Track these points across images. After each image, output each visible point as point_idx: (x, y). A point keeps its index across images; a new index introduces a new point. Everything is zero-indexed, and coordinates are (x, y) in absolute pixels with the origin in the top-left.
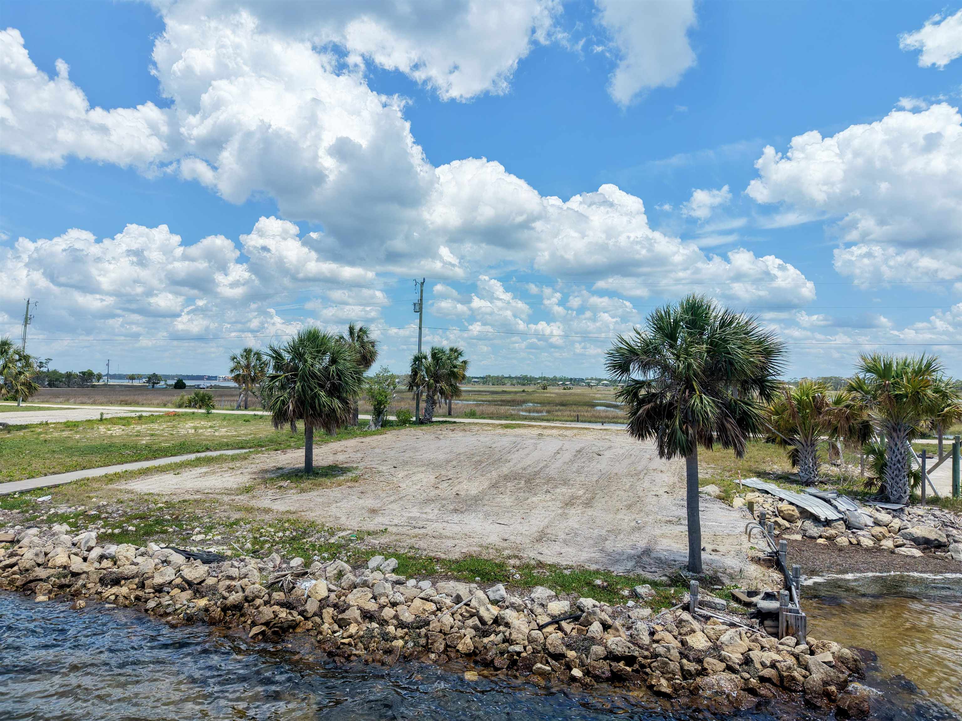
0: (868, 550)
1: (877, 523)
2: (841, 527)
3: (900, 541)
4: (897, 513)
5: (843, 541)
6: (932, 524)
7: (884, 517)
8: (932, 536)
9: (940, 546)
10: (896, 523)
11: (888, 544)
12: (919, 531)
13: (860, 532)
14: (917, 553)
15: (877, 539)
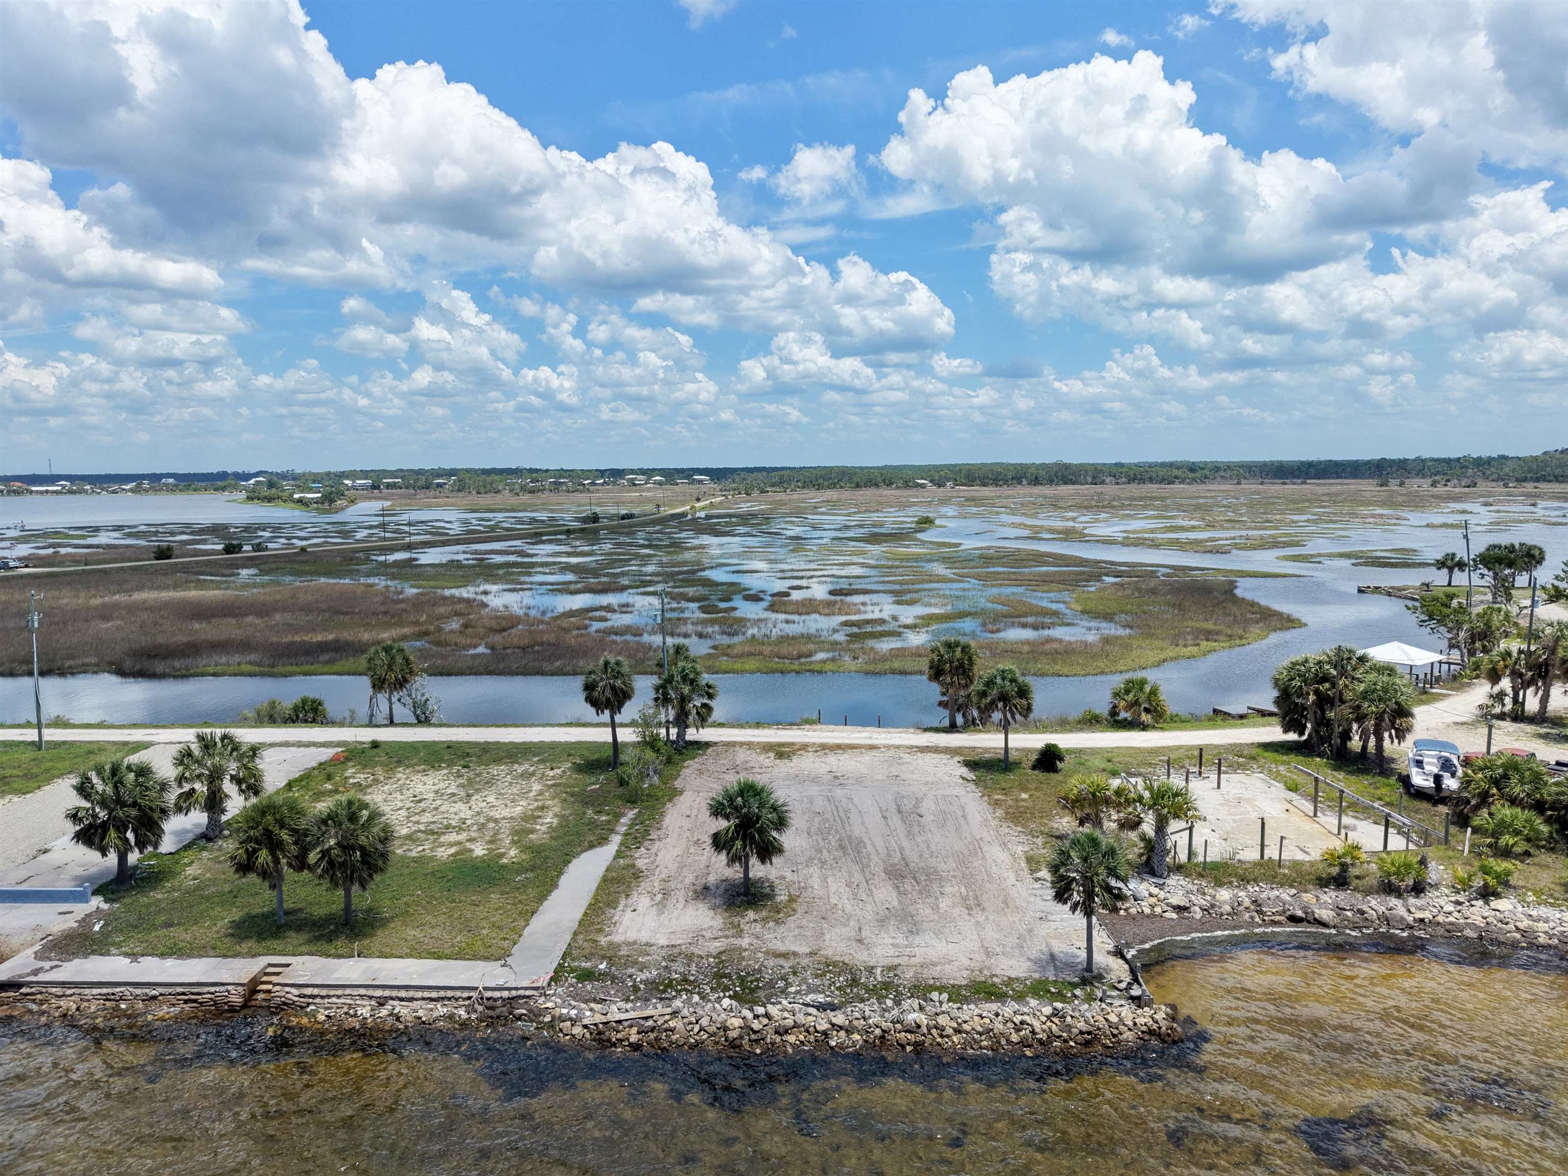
0: (1148, 916)
1: (1151, 895)
2: (1132, 901)
3: (1166, 908)
4: (1161, 886)
5: (1133, 911)
6: (1181, 893)
7: (1155, 891)
8: (1182, 904)
9: (1185, 909)
10: (1162, 895)
11: (1158, 910)
12: (1175, 901)
13: (1143, 903)
14: (1175, 916)
15: (1152, 907)
